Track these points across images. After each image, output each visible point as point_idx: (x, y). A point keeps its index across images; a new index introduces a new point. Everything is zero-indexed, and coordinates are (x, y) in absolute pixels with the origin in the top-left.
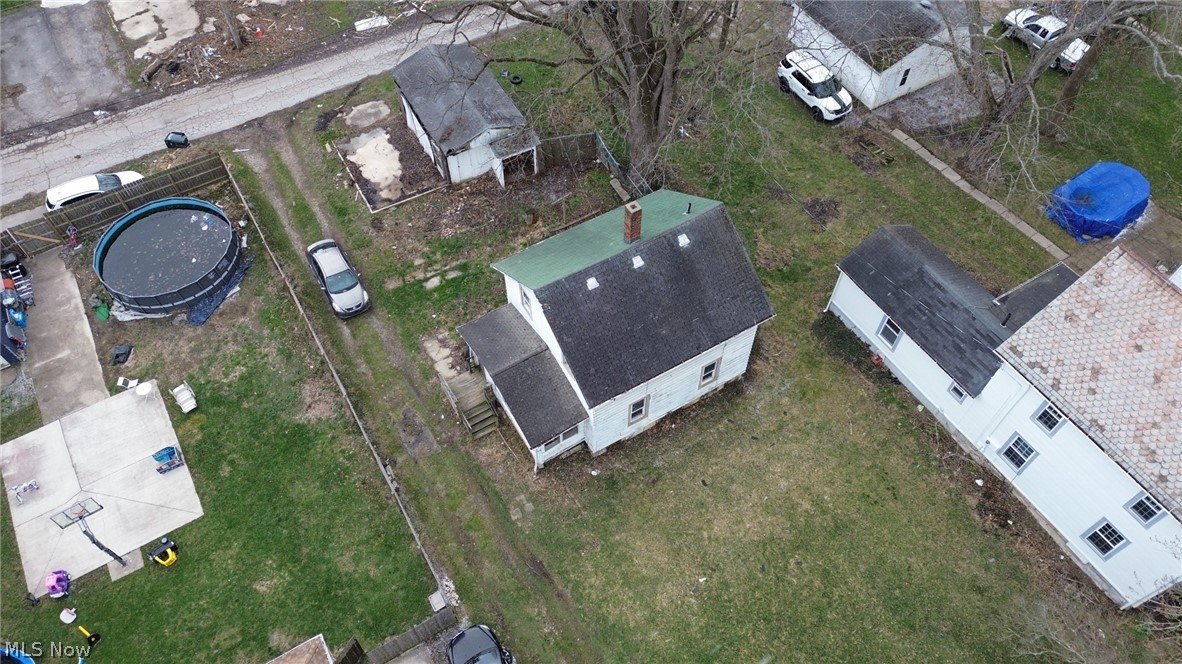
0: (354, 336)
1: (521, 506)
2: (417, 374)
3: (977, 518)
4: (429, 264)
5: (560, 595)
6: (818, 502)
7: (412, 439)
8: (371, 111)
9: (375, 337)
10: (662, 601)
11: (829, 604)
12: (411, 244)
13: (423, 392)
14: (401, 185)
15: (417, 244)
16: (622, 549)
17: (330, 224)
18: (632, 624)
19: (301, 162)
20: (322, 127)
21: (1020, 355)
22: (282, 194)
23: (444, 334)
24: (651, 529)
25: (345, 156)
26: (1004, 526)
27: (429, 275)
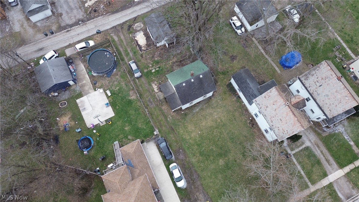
0: (139, 82)
1: (169, 118)
2: (151, 91)
3: (249, 125)
4: (153, 66)
5: (176, 133)
6: (221, 120)
7: (150, 104)
8: (139, 25)
9: (143, 82)
10: (192, 135)
11: (220, 138)
12: (149, 61)
13: (152, 95)
14: (146, 46)
15: (150, 61)
16: (186, 126)
17: (132, 55)
18: (187, 139)
19: (125, 39)
20: (129, 30)
21: (256, 102)
22: (122, 47)
23: (156, 83)
24: (192, 123)
25: (134, 38)
26: (253, 126)
27: (153, 69)
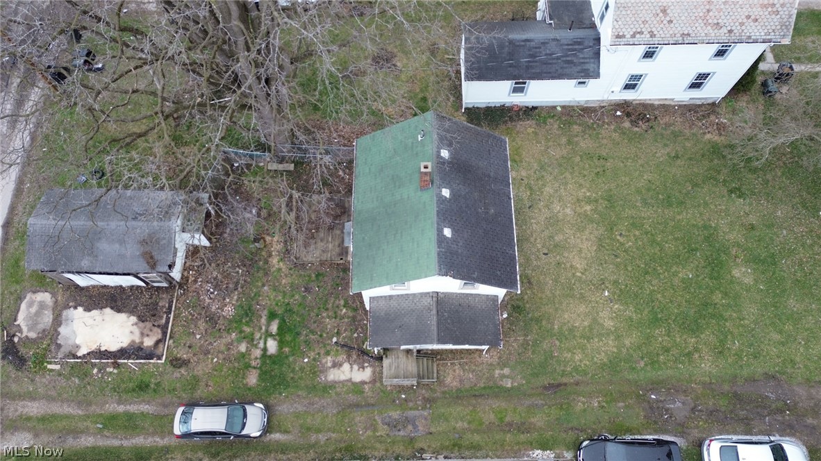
1: (503, 376)
2: (352, 398)
4: (250, 339)
5: (577, 384)
7: (410, 427)
8: (33, 310)
9: (297, 415)
10: (609, 324)
12: (220, 344)
13: (372, 401)
14: (149, 325)
15: (224, 341)
17: (148, 403)
19: (50, 399)
20: (20, 362)
21: (623, 36)
23: (329, 361)
25: (75, 356)
26: (648, 120)
27: (261, 345)
